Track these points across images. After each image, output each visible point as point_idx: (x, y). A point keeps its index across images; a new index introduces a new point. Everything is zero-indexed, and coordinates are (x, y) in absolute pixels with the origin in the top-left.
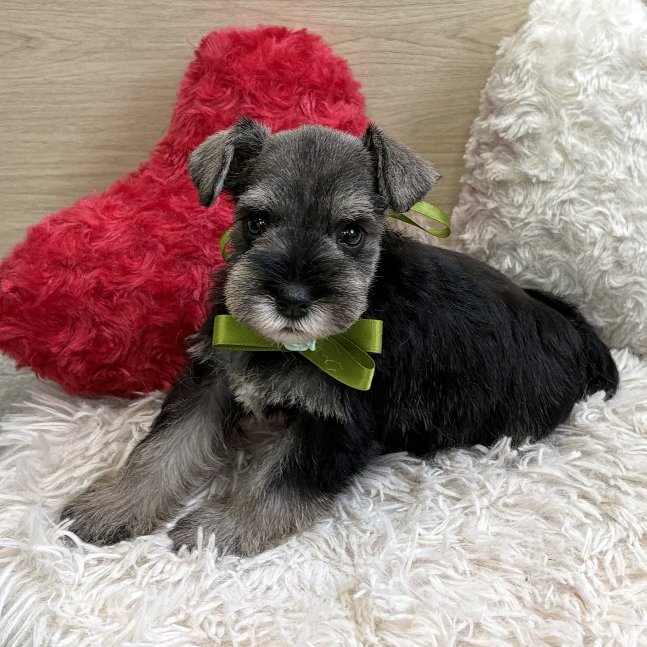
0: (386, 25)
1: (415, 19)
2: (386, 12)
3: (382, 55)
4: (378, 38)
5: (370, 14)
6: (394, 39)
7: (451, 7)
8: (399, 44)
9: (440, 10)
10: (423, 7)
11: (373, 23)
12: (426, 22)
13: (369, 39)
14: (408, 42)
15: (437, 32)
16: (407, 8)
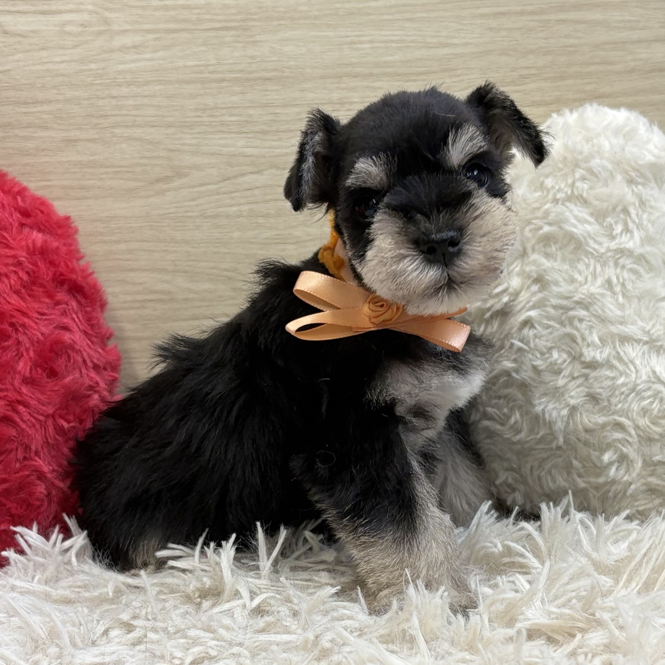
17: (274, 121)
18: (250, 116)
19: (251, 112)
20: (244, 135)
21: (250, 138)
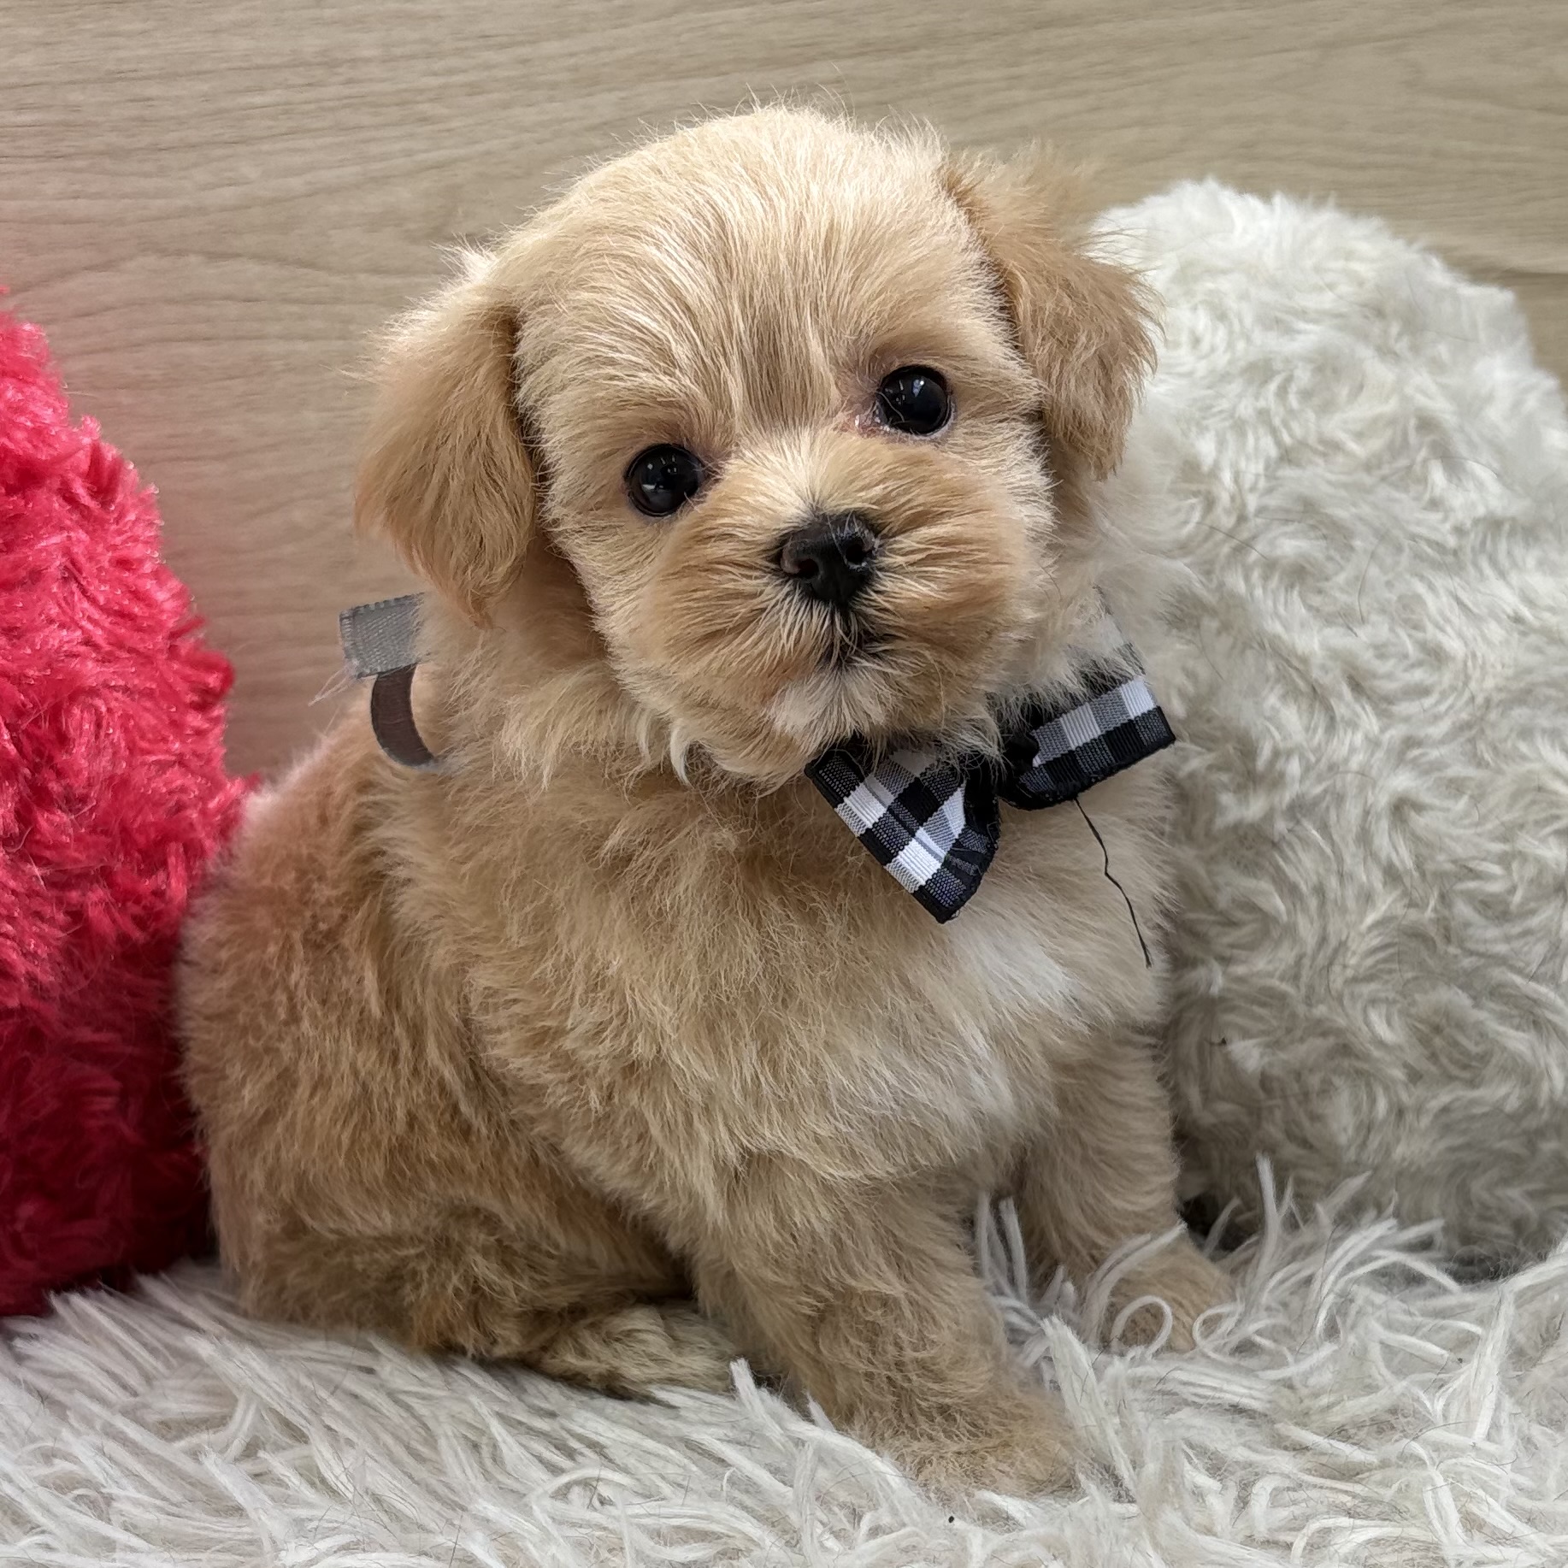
0: (202, 210)
1: (296, 184)
2: (195, 165)
3: (201, 310)
4: (180, 253)
5: (147, 175)
6: (239, 255)
7: (412, 136)
8: (253, 268)
9: (374, 149)
10: (320, 141)
11: (158, 204)
12: (332, 191)
13: (151, 261)
14: (282, 261)
15: (375, 223)
16: (266, 147)
17: (143, 120)
18: (75, 108)
19: (76, 96)
20: (61, 163)
21: (80, 171)
